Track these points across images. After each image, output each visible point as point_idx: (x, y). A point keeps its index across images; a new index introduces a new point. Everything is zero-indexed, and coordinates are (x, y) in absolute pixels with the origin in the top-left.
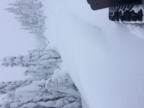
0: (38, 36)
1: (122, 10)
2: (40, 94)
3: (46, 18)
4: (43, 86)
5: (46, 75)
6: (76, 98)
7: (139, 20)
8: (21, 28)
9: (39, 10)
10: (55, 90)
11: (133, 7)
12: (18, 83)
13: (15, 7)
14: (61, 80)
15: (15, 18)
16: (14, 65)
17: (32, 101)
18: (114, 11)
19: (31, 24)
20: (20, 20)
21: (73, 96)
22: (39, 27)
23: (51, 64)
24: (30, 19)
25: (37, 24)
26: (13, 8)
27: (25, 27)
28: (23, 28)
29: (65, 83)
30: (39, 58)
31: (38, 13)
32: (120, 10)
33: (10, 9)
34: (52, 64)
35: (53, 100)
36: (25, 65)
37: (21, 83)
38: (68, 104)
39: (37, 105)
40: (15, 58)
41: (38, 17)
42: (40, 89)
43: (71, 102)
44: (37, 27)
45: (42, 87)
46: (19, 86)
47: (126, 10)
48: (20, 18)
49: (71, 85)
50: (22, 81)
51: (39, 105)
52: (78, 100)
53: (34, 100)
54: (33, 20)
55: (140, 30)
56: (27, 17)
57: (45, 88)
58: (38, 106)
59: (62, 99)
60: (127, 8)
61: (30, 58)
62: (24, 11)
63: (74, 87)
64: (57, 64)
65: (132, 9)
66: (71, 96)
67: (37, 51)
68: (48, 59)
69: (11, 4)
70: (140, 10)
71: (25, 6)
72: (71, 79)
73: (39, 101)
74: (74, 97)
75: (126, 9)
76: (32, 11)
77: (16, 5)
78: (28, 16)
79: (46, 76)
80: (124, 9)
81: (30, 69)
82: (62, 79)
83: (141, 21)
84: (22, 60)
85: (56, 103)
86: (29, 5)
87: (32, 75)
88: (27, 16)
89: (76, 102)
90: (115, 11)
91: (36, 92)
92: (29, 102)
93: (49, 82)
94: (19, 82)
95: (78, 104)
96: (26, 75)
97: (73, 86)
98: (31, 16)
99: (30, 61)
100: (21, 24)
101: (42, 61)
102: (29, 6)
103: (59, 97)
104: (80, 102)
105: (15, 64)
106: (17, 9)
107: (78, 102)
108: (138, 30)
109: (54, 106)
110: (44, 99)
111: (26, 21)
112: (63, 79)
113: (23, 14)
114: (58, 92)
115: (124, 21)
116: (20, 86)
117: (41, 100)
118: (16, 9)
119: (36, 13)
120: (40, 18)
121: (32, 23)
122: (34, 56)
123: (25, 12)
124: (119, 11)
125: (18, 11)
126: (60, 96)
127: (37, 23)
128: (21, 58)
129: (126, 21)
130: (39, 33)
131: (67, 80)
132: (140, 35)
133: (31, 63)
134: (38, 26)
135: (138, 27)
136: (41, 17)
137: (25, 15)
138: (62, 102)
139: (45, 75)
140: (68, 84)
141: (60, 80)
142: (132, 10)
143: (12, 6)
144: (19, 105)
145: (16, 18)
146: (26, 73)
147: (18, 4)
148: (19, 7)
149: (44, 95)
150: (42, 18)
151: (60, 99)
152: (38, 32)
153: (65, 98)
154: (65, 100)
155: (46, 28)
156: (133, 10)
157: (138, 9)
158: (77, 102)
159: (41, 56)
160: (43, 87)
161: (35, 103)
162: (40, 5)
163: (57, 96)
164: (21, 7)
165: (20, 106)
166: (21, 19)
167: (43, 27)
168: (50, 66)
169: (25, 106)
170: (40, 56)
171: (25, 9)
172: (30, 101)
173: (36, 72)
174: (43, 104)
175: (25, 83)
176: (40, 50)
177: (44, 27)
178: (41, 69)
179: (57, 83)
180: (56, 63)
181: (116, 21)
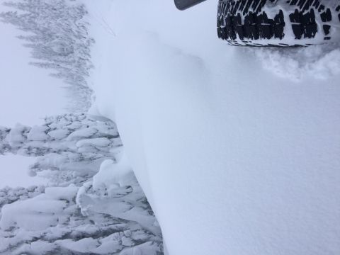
0: (71, 83)
1: (242, 13)
2: (63, 218)
3: (94, 42)
4: (71, 200)
5: (84, 177)
6: (150, 233)
7: (276, 37)
8: (31, 63)
9: (77, 23)
10: (99, 212)
11: (263, 5)
12: (10, 193)
13: (20, 12)
14: (115, 186)
15: (18, 37)
16: (7, 149)
17: (42, 238)
18: (227, 16)
19: (55, 54)
20: (31, 43)
21: (143, 229)
22: (76, 63)
23: (95, 151)
24: (54, 43)
25: (71, 55)
26: (16, 13)
27: (41, 61)
28: (37, 63)
29: (125, 195)
30: (68, 135)
31: (74, 29)
32: (238, 12)
33: (7, 16)
34: (99, 150)
35: (95, 236)
36: (34, 150)
37: (19, 193)
38: (132, 246)
39: (55, 247)
40: (8, 131)
41: (74, 38)
42: (64, 208)
43: (138, 242)
44: (70, 63)
45: (68, 202)
46: (13, 201)
47: (251, 12)
48: (31, 39)
49: (138, 200)
50: (24, 189)
51: (59, 249)
52: (156, 238)
53: (49, 236)
54: (62, 44)
55: (279, 61)
56: (47, 37)
57: (76, 206)
58: (56, 249)
59: (116, 234)
60: (253, 6)
61: (46, 132)
62: (40, 22)
63: (145, 206)
64: (111, 151)
65: (263, 10)
66: (139, 228)
67: (66, 119)
68: (90, 137)
69: (11, 4)
70: (278, 13)
71: (44, 10)
72: (139, 185)
73: (60, 239)
74: (145, 232)
75: (250, 10)
76: (61, 22)
77: (21, 6)
78: (50, 35)
79: (83, 179)
80: (246, 11)
81: (44, 160)
82: (119, 185)
83: (281, 39)
84: (26, 137)
85: (100, 243)
86: (55, 9)
87: (51, 179)
88: (47, 35)
89: (151, 242)
90: (229, 15)
91: (54, 214)
92: (36, 239)
93: (87, 192)
94: (15, 190)
95: (155, 247)
96: (33, 174)
97: (143, 202)
98: (58, 34)
99: (45, 141)
100: (31, 53)
101: (75, 141)
102: (54, 11)
103: (111, 229)
104: (160, 243)
105: (10, 149)
106: (25, 16)
107: (155, 244)
108: (274, 60)
109: (95, 251)
110: (74, 233)
111: (45, 47)
112: (121, 185)
113: (38, 29)
114: (108, 216)
115: (246, 39)
116: (16, 200)
117: (66, 236)
118: (22, 16)
119: (71, 30)
120: (78, 41)
121: (60, 52)
122: (55, 129)
123: (44, 24)
124: (237, 15)
125: (26, 21)
126: (113, 227)
127: (72, 53)
128: (23, 132)
129: (250, 40)
130: (75, 77)
131: (129, 187)
132: (278, 72)
133: (47, 145)
134: (74, 61)
135: (276, 55)
136: (82, 39)
137: (43, 32)
138: (117, 242)
139: (81, 176)
140: (131, 198)
141: (111, 188)
142: (262, 13)
143: (13, 10)
144: (10, 245)
145: (21, 37)
146: (34, 170)
147: (28, 6)
148: (28, 13)
149: (73, 222)
150: (85, 41)
151: (112, 235)
152: (72, 76)
153: (125, 232)
154: (123, 238)
155: (92, 66)
156: (264, 12)
157: (275, 11)
158: (153, 244)
159: (73, 130)
160: (71, 202)
161: (51, 242)
162: (82, 11)
163: (105, 228)
164: (33, 12)
165: (11, 248)
166: (32, 41)
167: (85, 64)
168: (93, 155)
169: (23, 248)
170: (71, 131)
171: (45, 18)
172: (38, 236)
173: (58, 169)
174: (68, 244)
175: (29, 193)
176: (74, 118)
177: (88, 63)
178: (71, 161)
179: (105, 195)
180: (109, 149)
181: (229, 39)
